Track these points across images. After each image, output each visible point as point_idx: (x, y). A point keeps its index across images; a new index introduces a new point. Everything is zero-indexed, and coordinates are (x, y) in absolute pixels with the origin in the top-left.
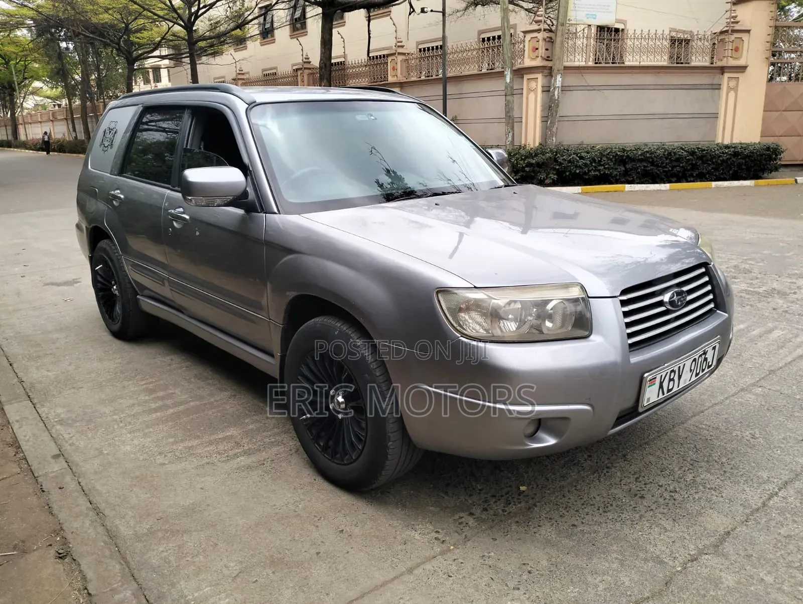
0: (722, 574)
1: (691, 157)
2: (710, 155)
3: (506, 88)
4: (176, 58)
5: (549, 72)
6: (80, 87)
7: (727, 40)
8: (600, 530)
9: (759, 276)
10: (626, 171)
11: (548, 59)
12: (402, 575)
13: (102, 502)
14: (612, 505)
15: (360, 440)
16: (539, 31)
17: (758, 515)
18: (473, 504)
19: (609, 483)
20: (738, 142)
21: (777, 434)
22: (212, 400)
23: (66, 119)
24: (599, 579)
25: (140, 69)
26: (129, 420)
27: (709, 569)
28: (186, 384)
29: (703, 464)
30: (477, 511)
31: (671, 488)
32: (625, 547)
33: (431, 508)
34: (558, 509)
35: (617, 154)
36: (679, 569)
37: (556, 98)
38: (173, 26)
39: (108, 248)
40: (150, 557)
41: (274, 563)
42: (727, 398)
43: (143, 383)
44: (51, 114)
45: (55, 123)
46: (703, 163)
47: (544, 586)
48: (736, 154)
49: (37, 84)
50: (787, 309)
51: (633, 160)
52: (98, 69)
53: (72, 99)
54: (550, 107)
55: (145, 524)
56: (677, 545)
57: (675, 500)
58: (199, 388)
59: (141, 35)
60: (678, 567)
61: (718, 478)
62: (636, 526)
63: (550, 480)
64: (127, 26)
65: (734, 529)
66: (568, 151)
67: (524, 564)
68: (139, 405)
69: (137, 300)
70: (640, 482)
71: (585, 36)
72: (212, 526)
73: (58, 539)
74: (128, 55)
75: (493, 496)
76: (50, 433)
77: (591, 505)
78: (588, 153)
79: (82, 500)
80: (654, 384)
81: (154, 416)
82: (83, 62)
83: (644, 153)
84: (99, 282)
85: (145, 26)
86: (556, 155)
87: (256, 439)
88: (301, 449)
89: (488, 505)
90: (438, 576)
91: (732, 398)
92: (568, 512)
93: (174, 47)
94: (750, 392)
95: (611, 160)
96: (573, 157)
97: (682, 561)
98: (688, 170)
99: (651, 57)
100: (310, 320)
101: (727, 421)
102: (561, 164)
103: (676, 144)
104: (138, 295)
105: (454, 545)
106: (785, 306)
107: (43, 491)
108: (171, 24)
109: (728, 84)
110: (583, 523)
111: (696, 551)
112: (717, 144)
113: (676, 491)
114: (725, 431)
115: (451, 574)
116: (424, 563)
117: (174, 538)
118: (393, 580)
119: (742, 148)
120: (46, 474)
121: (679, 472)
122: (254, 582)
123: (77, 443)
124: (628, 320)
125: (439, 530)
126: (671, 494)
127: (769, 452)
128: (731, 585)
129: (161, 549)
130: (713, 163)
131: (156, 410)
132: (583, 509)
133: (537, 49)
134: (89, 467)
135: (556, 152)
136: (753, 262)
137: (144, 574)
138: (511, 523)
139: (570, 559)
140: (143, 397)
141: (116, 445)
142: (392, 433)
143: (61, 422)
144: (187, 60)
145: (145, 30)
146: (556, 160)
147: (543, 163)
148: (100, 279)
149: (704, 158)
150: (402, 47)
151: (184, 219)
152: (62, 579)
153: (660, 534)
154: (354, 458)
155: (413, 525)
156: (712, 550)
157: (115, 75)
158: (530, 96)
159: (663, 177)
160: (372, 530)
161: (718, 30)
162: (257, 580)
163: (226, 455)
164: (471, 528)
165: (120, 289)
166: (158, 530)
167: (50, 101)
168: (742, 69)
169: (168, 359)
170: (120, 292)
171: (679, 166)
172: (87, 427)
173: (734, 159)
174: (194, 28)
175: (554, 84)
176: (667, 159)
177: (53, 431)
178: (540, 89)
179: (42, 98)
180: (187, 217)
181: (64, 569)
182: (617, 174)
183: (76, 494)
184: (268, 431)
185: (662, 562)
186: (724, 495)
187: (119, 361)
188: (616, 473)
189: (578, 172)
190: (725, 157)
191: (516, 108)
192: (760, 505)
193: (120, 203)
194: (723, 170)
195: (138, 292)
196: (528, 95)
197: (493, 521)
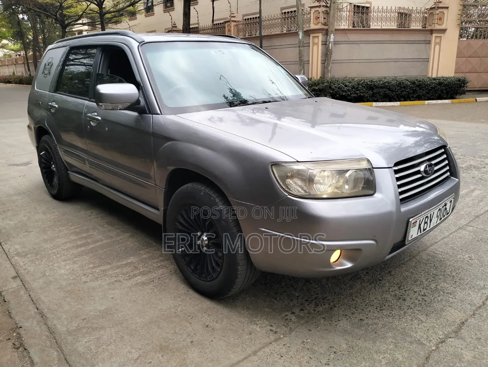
0: (463, 351)
1: (413, 86)
2: (424, 84)
3: (300, 42)
4: (92, 25)
5: (326, 33)
6: (32, 43)
7: (434, 13)
8: (379, 322)
9: (461, 157)
10: (373, 94)
11: (325, 24)
12: (250, 356)
13: (45, 308)
14: (385, 305)
15: (217, 264)
16: (319, 6)
17: (481, 310)
18: (294, 306)
19: (381, 291)
20: (441, 76)
21: (485, 256)
22: (118, 239)
23: (24, 63)
24: (382, 356)
25: (69, 31)
26: (63, 252)
27: (453, 348)
28: (101, 229)
29: (441, 277)
30: (297, 311)
31: (422, 293)
32: (397, 334)
33: (266, 310)
34: (350, 309)
35: (368, 84)
36: (434, 348)
37: (331, 49)
38: (90, 4)
39: (48, 141)
40: (77, 346)
41: (163, 349)
42: (451, 234)
43: (73, 228)
44: (14, 60)
45: (17, 66)
46: (420, 89)
47: (345, 362)
48: (440, 84)
49: (5, 42)
50: (481, 177)
51: (377, 87)
52: (43, 32)
53: (27, 51)
54: (327, 54)
55: (74, 323)
56: (431, 332)
57: (425, 301)
58: (109, 231)
59: (70, 10)
60: (433, 347)
61: (452, 286)
62: (402, 319)
63: (343, 289)
64: (61, 4)
65: (466, 321)
66: (338, 81)
67: (331, 347)
68: (70, 242)
69: (68, 174)
70: (402, 289)
71: (348, 10)
72: (120, 324)
73: (15, 334)
74: (62, 23)
75: (307, 301)
76: (10, 262)
77: (372, 306)
78: (350, 83)
79: (32, 307)
80: (416, 226)
81: (80, 250)
82: (34, 27)
83: (384, 83)
84: (44, 163)
85: (72, 4)
86: (331, 84)
87: (148, 264)
88: (178, 271)
89: (304, 307)
90: (274, 356)
91: (454, 234)
92: (357, 310)
93: (91, 18)
94: (465, 230)
95: (364, 87)
96: (341, 86)
97: (435, 343)
98: (411, 94)
99: (388, 23)
100: (183, 185)
101: (452, 248)
102: (334, 89)
103: (404, 78)
104: (69, 170)
105: (283, 335)
106: (480, 175)
107: (5, 301)
108: (89, 3)
109: (435, 40)
110: (367, 318)
111: (443, 336)
112: (429, 78)
113: (426, 295)
114: (452, 255)
115: (283, 355)
116: (264, 347)
117: (94, 333)
118: (243, 360)
119: (443, 80)
120: (7, 290)
121: (426, 283)
122: (149, 363)
123: (29, 269)
124: (399, 183)
125: (273, 324)
126: (423, 297)
127: (482, 269)
128: (469, 359)
129: (85, 341)
130: (426, 89)
131: (81, 246)
132: (366, 308)
133: (318, 18)
134: (36, 285)
135: (330, 82)
136: (456, 149)
137: (73, 358)
138: (320, 319)
139: (360, 343)
140: (73, 237)
141: (54, 269)
142: (240, 260)
143: (18, 254)
144: (100, 26)
145: (72, 7)
146: (330, 87)
147: (323, 89)
148: (43, 161)
149: (421, 87)
150: (235, 17)
151: (98, 120)
152: (17, 363)
153: (419, 325)
154: (214, 277)
155: (255, 321)
156: (453, 335)
157: (54, 36)
158: (314, 47)
159: (396, 98)
160: (228, 325)
161: (429, 7)
162: (151, 362)
163: (128, 275)
164: (294, 323)
165: (56, 167)
166: (83, 328)
167: (14, 52)
168: (444, 31)
169: (89, 212)
170: (57, 169)
171: (405, 91)
172: (35, 257)
173: (439, 87)
174: (103, 6)
175: (329, 40)
176: (398, 87)
177: (13, 260)
178: (320, 43)
179: (8, 51)
180: (100, 118)
181: (18, 356)
182: (368, 96)
183: (27, 303)
184: (155, 259)
185: (422, 344)
186: (457, 298)
187: (57, 213)
188: (386, 283)
189: (344, 94)
190: (433, 85)
191: (305, 55)
192: (481, 304)
193: (56, 110)
194: (432, 93)
195: (69, 169)
196: (313, 46)
197: (308, 317)
